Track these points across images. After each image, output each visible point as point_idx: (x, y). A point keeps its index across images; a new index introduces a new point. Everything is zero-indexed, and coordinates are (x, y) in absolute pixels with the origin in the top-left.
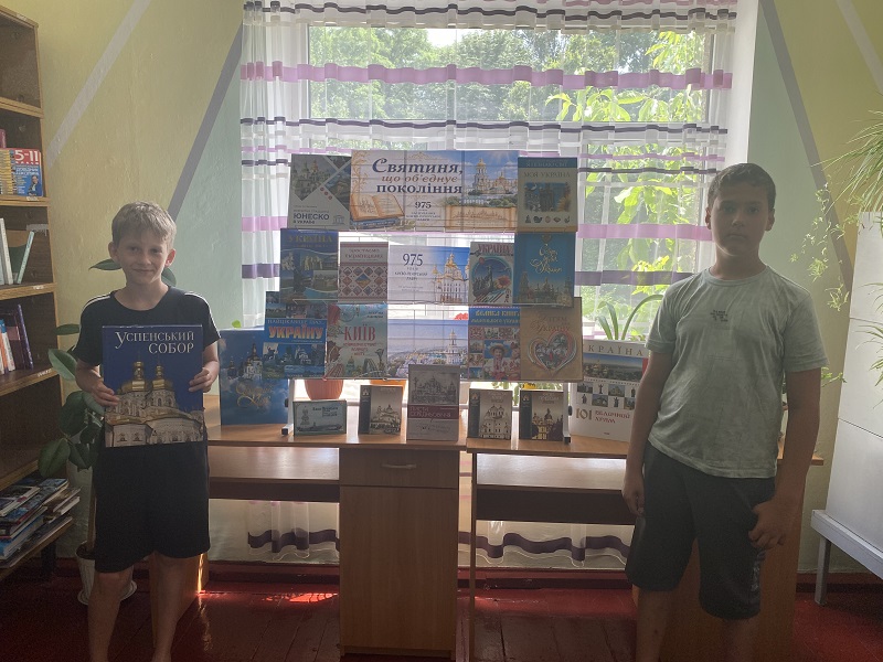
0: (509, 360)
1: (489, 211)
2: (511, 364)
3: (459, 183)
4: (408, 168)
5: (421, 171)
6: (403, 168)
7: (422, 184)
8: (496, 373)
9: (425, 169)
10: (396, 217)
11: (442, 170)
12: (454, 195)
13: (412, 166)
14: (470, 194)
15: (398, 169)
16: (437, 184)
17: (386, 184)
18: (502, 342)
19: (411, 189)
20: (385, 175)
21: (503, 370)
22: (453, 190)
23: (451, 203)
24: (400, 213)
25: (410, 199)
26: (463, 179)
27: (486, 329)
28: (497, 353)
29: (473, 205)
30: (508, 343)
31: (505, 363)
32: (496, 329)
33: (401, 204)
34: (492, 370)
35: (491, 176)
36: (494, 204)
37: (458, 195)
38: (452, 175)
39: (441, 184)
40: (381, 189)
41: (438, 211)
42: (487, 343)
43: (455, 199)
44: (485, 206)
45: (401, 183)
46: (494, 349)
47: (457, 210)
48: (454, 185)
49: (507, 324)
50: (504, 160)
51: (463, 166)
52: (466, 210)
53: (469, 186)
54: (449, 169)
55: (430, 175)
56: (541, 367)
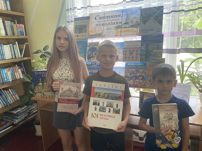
0: (138, 81)
1: (130, 29)
2: (139, 82)
3: (121, 21)
4: (105, 18)
5: (109, 18)
6: (104, 18)
7: (109, 22)
8: (133, 85)
9: (110, 17)
10: (100, 34)
11: (116, 17)
12: (119, 25)
13: (106, 17)
14: (124, 24)
15: (102, 18)
16: (113, 22)
17: (99, 23)
18: (136, 74)
19: (106, 24)
20: (98, 20)
21: (136, 84)
22: (119, 23)
23: (118, 27)
24: (102, 32)
25: (105, 27)
26: (122, 19)
27: (131, 70)
28: (134, 78)
29: (125, 27)
30: (138, 75)
31: (137, 82)
32: (134, 70)
33: (102, 30)
34: (132, 84)
35: (132, 17)
36: (132, 26)
37: (120, 25)
38: (119, 18)
39: (115, 21)
40: (97, 25)
41: (113, 31)
42: (131, 74)
43: (119, 26)
44: (129, 27)
45: (103, 23)
46: (133, 77)
47: (120, 30)
48: (119, 21)
49: (138, 68)
50: (136, 11)
51: (122, 15)
52: (122, 29)
53: (124, 21)
54: (118, 16)
55: (112, 19)
56: (148, 84)
